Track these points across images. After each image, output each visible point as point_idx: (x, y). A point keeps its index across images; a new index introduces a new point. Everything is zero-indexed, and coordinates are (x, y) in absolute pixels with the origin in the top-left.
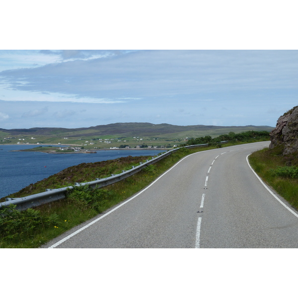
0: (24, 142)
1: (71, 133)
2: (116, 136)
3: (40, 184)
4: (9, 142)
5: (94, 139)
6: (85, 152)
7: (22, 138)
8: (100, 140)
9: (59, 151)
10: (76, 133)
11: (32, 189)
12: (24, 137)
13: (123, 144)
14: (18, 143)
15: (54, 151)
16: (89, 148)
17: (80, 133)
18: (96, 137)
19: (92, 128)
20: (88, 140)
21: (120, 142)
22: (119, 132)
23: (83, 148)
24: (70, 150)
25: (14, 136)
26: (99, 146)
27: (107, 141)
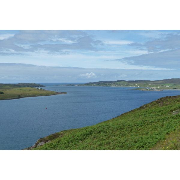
0: (133, 86)
1: (152, 83)
2: (172, 84)
3: (148, 105)
4: (127, 86)
5: (162, 85)
6: (158, 91)
7: (132, 84)
8: (165, 86)
9: (147, 90)
10: (154, 83)
11: (145, 107)
12: (133, 84)
13: (175, 88)
14: (131, 86)
15: (145, 90)
16: (160, 89)
17: (156, 83)
18: (163, 84)
19: (161, 80)
20: (159, 85)
21: (173, 87)
22: (173, 82)
23: (157, 89)
24: (152, 89)
25: (129, 83)
26: (164, 88)
27: (167, 86)
